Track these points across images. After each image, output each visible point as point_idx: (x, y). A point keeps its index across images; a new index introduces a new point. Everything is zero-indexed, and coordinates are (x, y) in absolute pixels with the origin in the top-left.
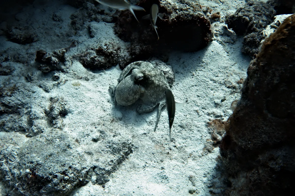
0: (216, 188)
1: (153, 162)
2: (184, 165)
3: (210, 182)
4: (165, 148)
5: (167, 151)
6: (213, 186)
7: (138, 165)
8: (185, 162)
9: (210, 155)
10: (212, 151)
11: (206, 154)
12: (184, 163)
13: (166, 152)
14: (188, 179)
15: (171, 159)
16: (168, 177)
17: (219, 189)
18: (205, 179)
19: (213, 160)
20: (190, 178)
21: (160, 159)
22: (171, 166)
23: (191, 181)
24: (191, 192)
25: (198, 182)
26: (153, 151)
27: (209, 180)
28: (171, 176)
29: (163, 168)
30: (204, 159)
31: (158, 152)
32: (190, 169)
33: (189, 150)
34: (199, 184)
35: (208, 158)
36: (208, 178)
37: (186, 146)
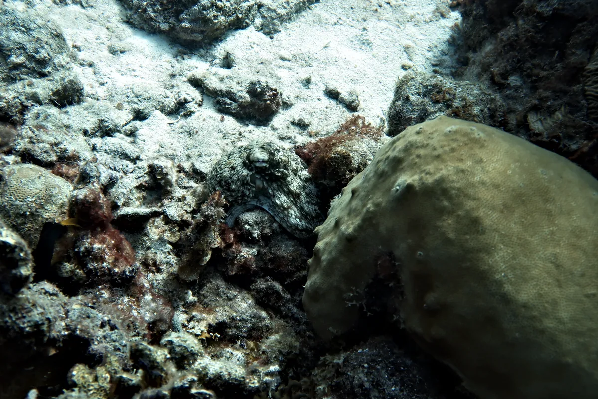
0: (444, 68)
1: (351, 19)
2: (399, 30)
3: (435, 59)
4: (372, 4)
5: (375, 8)
6: (439, 65)
7: (327, 20)
8: (402, 27)
9: (443, 22)
10: (448, 16)
11: (437, 19)
12: (399, 28)
13: (372, 9)
14: (403, 50)
15: (379, 20)
16: (371, 43)
17: (449, 70)
18: (429, 55)
19: (447, 30)
20: (406, 49)
21: (363, 17)
22: (379, 29)
23: (407, 53)
24: (404, 68)
25: (417, 56)
26: (353, 4)
27: (435, 57)
28: (376, 42)
29: (364, 29)
30: (432, 27)
31: (360, 8)
32: (408, 37)
33: (409, 12)
34: (418, 60)
35: (438, 26)
36: (434, 53)
37: (405, 5)
